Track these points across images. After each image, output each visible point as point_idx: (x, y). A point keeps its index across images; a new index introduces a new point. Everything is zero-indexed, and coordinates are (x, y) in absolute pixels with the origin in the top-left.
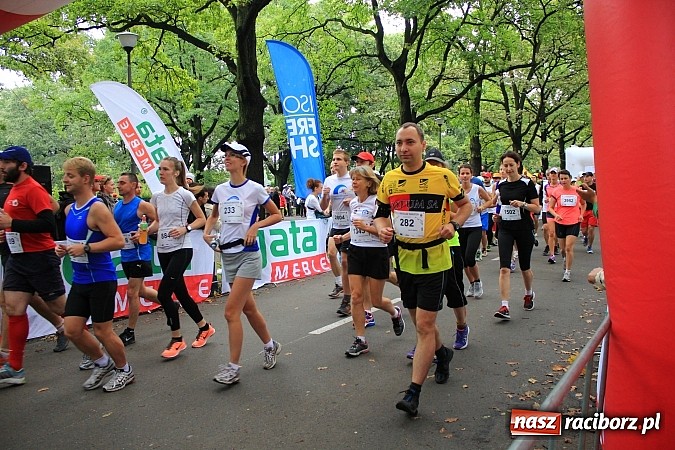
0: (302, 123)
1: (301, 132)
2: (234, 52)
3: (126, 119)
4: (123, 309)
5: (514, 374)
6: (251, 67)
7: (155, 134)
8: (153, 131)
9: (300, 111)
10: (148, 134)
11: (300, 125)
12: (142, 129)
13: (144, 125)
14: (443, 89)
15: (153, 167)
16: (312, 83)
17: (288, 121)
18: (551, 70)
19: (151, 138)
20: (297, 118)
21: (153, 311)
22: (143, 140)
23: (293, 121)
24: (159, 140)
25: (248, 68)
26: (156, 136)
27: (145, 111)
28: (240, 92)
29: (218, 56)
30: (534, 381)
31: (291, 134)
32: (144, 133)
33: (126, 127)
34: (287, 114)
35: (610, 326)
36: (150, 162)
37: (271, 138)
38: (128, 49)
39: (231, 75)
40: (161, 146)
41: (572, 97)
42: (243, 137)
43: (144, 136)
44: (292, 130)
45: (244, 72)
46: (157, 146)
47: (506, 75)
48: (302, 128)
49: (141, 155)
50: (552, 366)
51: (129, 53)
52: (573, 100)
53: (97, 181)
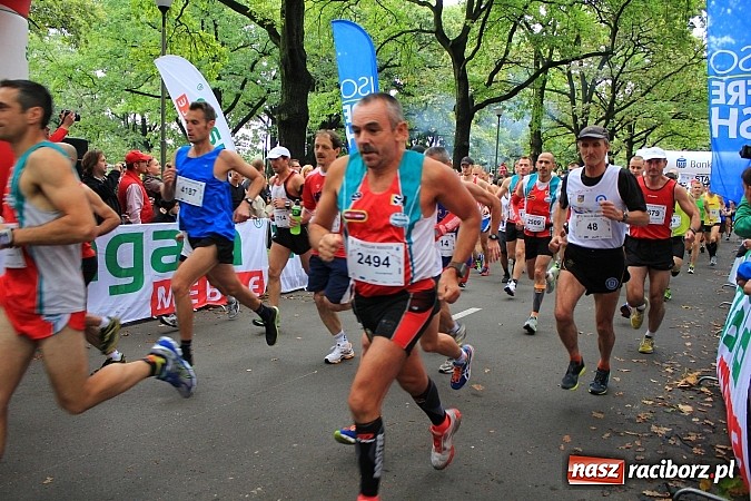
2: (279, 20)
4: (167, 305)
6: (297, 36)
9: (357, 96)
18: (626, 60)
21: (199, 309)
25: (294, 38)
29: (260, 23)
34: (344, 99)
38: (164, 9)
39: (277, 50)
41: (646, 92)
42: (284, 117)
45: (289, 43)
47: (577, 63)
51: (164, 13)
52: (648, 96)
53: (144, 161)
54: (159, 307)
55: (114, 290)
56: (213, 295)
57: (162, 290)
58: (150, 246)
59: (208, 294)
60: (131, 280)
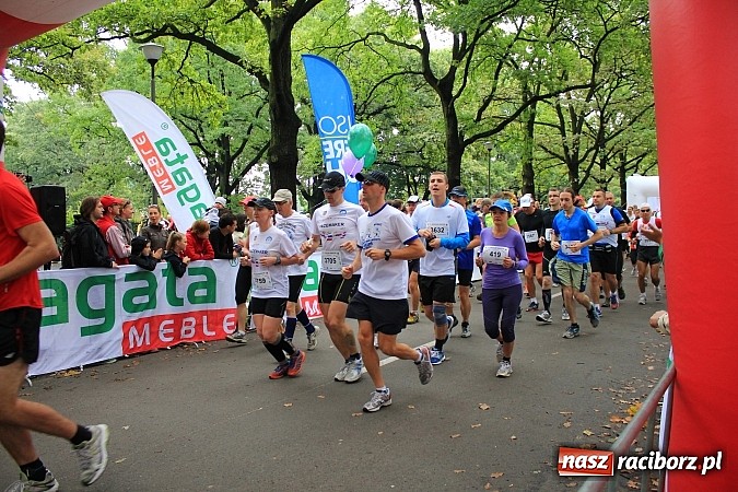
0: (339, 146)
1: (338, 156)
2: (267, 67)
3: (143, 133)
4: (139, 344)
5: (568, 424)
6: (285, 82)
7: (177, 152)
8: (175, 149)
9: (337, 133)
10: (168, 152)
11: (337, 148)
12: (162, 146)
13: (164, 141)
14: (494, 110)
15: (174, 188)
16: (351, 100)
17: (324, 143)
18: (611, 92)
19: (172, 157)
20: (333, 140)
21: (173, 347)
22: (162, 158)
23: (329, 143)
24: (181, 159)
25: (282, 84)
26: (178, 154)
27: (165, 127)
28: (273, 110)
29: (249, 71)
30: (589, 433)
31: (328, 157)
32: (164, 150)
33: (142, 143)
34: (323, 135)
35: (674, 376)
36: (170, 183)
37: (305, 162)
38: (153, 62)
39: (263, 91)
40: (183, 166)
41: (634, 121)
42: (274, 159)
43: (164, 154)
44: (328, 153)
45: (277, 88)
46: (179, 166)
47: (562, 95)
48: (339, 151)
49: (160, 175)
50: (609, 417)
51: (153, 66)
52: (635, 125)
53: (116, 204)
54: (132, 346)
55: (85, 331)
56: (187, 332)
57: (133, 331)
58: (122, 288)
59: (183, 331)
60: (102, 321)
